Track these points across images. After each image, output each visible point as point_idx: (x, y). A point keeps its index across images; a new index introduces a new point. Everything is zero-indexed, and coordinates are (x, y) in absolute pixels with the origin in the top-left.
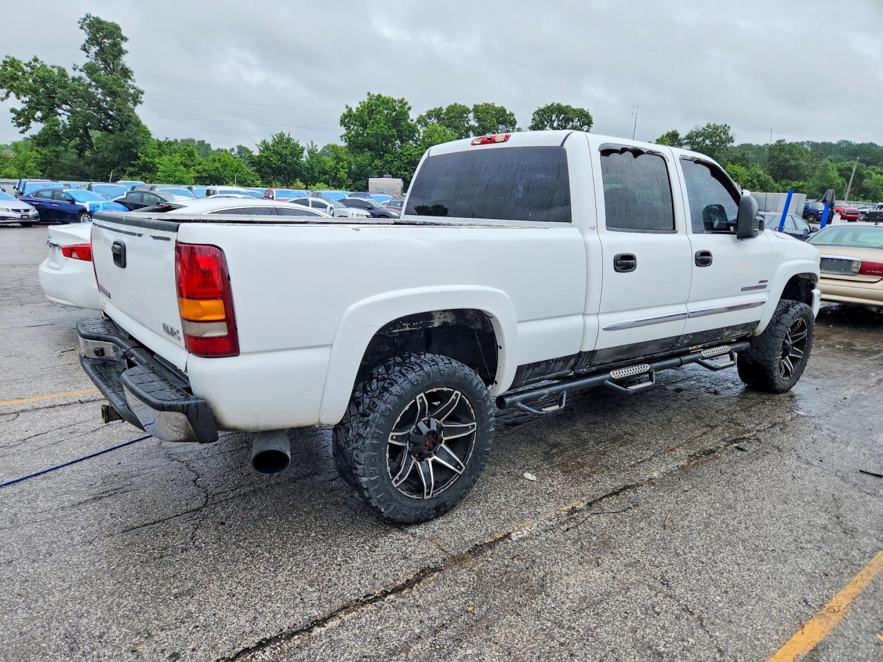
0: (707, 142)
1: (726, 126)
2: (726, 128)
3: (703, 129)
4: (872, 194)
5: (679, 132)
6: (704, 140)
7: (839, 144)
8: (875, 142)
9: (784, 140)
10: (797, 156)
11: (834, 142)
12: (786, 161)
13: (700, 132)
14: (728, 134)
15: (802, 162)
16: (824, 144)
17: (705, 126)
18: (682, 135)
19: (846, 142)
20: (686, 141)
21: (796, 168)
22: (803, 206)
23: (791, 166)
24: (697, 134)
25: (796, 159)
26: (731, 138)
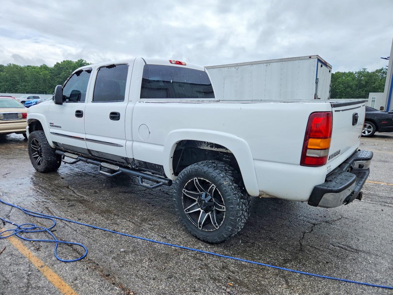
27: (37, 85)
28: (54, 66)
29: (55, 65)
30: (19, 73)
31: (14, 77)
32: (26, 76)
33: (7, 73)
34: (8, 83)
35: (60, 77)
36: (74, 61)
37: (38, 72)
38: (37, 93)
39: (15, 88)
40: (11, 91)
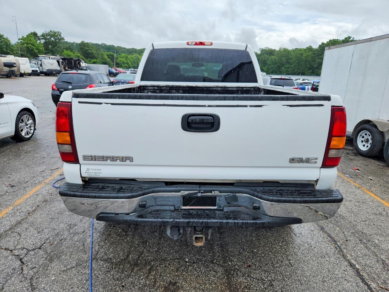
0: (52, 39)
1: (59, 32)
2: (60, 33)
3: (49, 32)
4: (120, 65)
5: (37, 32)
6: (50, 38)
7: (102, 44)
8: (114, 45)
9: (84, 41)
10: (92, 49)
11: (100, 44)
12: (88, 50)
13: (48, 34)
14: (61, 36)
15: (94, 51)
16: (96, 44)
17: (49, 31)
18: (39, 34)
19: (104, 44)
20: (42, 37)
21: (92, 53)
22: (108, 70)
23: (90, 53)
24: (47, 34)
25: (91, 50)
26: (63, 38)
27: (299, 67)
28: (318, 46)
29: (320, 46)
30: (286, 57)
31: (282, 60)
32: (291, 59)
33: (277, 56)
34: (275, 66)
35: (321, 58)
36: (341, 40)
37: (302, 54)
38: (296, 74)
39: (280, 69)
40: (276, 72)
